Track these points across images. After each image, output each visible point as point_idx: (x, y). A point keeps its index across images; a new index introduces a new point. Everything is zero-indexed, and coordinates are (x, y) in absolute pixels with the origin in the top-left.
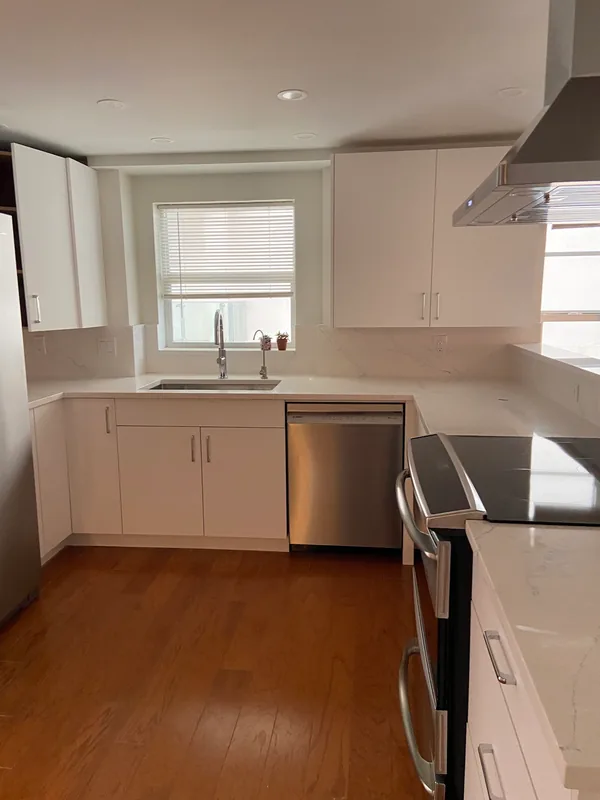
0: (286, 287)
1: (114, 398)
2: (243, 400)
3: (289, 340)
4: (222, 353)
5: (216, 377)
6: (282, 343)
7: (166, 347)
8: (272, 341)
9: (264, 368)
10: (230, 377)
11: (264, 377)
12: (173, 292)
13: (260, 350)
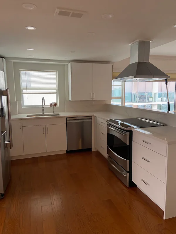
0: (55, 91)
2: (57, 118)
4: (43, 108)
6: (55, 105)
8: (53, 104)
9: (54, 111)
11: (54, 113)
12: (24, 92)
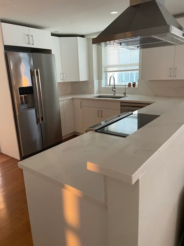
1: (82, 99)
3: (137, 84)
4: (114, 88)
5: (112, 95)
6: (134, 85)
7: (105, 86)
8: (131, 84)
9: (125, 92)
10: (116, 95)
11: (125, 95)
12: (108, 70)
13: (128, 87)
